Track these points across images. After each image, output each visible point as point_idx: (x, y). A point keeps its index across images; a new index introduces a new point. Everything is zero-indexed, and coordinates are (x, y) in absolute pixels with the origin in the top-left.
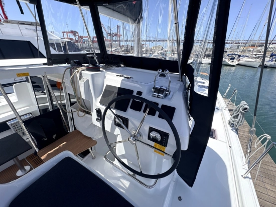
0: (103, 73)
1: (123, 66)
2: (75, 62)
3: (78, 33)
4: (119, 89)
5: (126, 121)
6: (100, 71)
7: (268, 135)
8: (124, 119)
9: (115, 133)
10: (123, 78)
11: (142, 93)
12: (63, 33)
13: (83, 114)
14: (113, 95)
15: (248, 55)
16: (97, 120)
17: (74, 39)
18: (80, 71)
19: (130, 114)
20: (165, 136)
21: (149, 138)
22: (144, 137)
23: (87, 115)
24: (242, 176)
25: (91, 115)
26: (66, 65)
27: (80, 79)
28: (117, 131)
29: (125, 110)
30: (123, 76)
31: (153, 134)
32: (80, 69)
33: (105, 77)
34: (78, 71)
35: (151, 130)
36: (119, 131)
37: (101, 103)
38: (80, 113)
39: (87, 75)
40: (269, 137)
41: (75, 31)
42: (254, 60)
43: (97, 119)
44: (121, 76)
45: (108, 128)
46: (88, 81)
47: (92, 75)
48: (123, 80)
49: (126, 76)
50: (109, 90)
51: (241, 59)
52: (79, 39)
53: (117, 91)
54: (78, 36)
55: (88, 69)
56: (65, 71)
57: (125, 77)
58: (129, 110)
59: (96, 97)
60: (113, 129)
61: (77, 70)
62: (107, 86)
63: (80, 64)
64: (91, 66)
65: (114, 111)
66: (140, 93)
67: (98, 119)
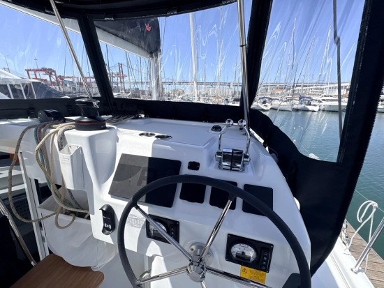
0: (113, 131)
1: (143, 116)
2: (48, 114)
3: (54, 72)
4: (151, 160)
5: (173, 228)
6: (105, 128)
7: (373, 202)
8: (169, 223)
9: (149, 253)
10: (153, 139)
11: (198, 164)
12: (28, 71)
13: (70, 218)
14: (139, 174)
15: (277, 98)
16: (103, 231)
17: (48, 79)
18: (60, 132)
19: (181, 211)
20: (264, 250)
21: (229, 257)
22: (216, 255)
23: (79, 220)
24: (352, 270)
25: (89, 218)
26: (28, 120)
27: (61, 149)
28: (154, 248)
29: (169, 203)
30: (152, 135)
31: (237, 249)
32: (60, 127)
33: (117, 140)
34: (57, 132)
35: (233, 240)
36: (157, 247)
37: (114, 192)
38: (61, 216)
39: (78, 138)
40: (376, 205)
41: (50, 69)
42: (285, 103)
43: (105, 230)
44: (147, 135)
45: (131, 243)
46: (80, 151)
47: (91, 139)
48: (154, 142)
49: (157, 134)
50: (128, 164)
51: (274, 102)
52: (57, 80)
53: (146, 165)
54: (55, 75)
55: (80, 126)
56: (24, 132)
57: (158, 137)
58: (179, 203)
59: (101, 182)
60: (142, 246)
61: (52, 131)
62: (124, 156)
63: (59, 118)
64: (86, 119)
65: (145, 208)
66: (194, 166)
67: (107, 229)
